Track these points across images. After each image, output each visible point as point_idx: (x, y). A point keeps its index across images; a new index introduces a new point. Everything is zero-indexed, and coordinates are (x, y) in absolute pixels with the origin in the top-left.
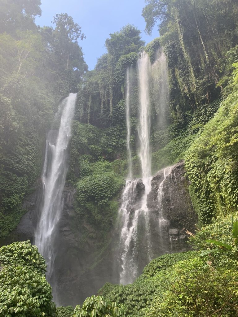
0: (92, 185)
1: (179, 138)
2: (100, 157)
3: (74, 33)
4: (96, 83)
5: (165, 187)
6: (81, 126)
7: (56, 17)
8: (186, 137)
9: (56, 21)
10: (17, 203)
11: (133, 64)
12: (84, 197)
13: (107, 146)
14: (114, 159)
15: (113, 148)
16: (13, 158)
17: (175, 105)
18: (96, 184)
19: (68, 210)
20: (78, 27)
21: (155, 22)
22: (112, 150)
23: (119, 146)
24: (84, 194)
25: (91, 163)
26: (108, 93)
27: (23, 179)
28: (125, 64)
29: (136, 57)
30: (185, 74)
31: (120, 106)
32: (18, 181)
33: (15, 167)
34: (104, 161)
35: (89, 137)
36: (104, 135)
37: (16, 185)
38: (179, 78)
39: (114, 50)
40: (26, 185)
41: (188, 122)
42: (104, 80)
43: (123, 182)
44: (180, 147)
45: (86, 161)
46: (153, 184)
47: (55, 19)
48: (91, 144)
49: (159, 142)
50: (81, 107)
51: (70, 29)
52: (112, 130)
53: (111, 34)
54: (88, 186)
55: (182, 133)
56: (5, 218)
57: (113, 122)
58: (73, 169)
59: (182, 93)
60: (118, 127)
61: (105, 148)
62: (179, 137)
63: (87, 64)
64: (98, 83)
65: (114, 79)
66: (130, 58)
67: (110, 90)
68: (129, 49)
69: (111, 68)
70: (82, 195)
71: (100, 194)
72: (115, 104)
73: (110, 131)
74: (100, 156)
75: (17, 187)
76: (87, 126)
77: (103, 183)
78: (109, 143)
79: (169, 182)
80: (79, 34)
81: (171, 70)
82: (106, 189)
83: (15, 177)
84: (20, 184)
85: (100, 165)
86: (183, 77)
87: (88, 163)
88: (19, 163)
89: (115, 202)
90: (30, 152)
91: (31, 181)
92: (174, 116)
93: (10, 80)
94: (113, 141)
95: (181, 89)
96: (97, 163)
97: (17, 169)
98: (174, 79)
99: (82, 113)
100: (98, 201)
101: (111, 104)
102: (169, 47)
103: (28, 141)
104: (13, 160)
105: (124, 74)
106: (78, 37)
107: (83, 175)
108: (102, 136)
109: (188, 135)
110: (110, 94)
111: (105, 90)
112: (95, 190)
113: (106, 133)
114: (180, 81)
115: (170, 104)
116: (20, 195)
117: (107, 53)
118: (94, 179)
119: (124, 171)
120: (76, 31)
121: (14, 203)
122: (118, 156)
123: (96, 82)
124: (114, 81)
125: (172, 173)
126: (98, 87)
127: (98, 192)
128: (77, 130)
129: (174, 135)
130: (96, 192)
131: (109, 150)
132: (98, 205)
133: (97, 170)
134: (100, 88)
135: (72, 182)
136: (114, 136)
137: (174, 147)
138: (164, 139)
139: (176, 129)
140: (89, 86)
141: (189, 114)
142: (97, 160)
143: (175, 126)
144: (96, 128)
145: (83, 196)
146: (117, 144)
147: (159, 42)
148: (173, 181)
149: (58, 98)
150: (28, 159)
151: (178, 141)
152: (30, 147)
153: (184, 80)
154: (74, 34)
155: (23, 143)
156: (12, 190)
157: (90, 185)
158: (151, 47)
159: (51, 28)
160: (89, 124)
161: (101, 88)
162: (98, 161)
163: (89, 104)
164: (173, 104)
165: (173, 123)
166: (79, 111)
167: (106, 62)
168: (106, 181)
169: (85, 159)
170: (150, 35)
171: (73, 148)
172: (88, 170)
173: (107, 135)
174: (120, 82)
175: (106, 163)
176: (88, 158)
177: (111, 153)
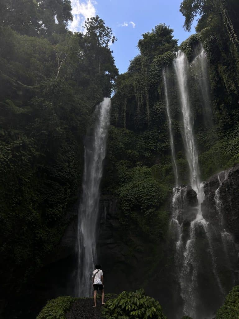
0: (136, 193)
1: (226, 140)
2: (138, 163)
3: (104, 37)
4: (131, 86)
5: (223, 194)
6: (116, 131)
7: (87, 22)
8: (234, 138)
9: (87, 25)
10: (60, 214)
11: (169, 63)
12: (129, 206)
13: (145, 151)
14: (153, 164)
15: (151, 153)
16: (55, 165)
17: (219, 104)
18: (141, 191)
19: (111, 221)
20: (109, 30)
21: (194, 17)
22: (151, 154)
23: (158, 150)
24: (128, 203)
25: (129, 169)
26: (144, 96)
27: (65, 187)
28: (160, 64)
29: (171, 56)
30: (230, 70)
31: (157, 108)
32: (60, 190)
33: (57, 176)
34: (142, 166)
35: (126, 141)
36: (140, 140)
37: (59, 195)
38: (224, 75)
39: (147, 51)
40: (69, 194)
41: (235, 121)
42: (139, 82)
43: (170, 189)
44: (229, 149)
45: (124, 167)
46: (206, 192)
47: (87, 24)
48: (127, 149)
49: (203, 144)
50: (116, 112)
51: (101, 33)
52: (150, 133)
53: (143, 35)
54: (132, 194)
55: (229, 134)
56: (50, 230)
57: (150, 125)
58: (112, 175)
59: (228, 91)
60: (156, 130)
61: (143, 153)
62: (226, 138)
63: (118, 68)
64: (133, 85)
65: (150, 81)
66: (165, 58)
67: (146, 92)
68: (163, 49)
69: (146, 69)
70: (126, 204)
71: (147, 203)
72: (151, 106)
73: (147, 135)
74: (138, 161)
75: (60, 196)
76: (123, 131)
77: (149, 191)
78: (147, 147)
79: (227, 189)
80: (110, 37)
81: (213, 66)
82: (152, 198)
83: (58, 186)
84: (62, 193)
85: (139, 171)
86: (228, 73)
87: (127, 169)
88: (61, 171)
89: (164, 212)
90: (71, 160)
91: (73, 190)
92: (219, 116)
93: (51, 84)
94: (151, 145)
95: (226, 87)
96: (135, 168)
97: (59, 178)
98: (217, 76)
99: (117, 117)
100: (144, 211)
101: (148, 107)
102: (210, 42)
103: (68, 147)
104: (55, 168)
105: (159, 75)
106: (108, 41)
107: (123, 182)
108: (138, 141)
109: (236, 136)
110: (147, 96)
111: (140, 92)
112: (140, 199)
113: (143, 138)
114: (225, 77)
115: (213, 103)
116: (63, 205)
117: (140, 54)
118: (136, 187)
119: (166, 176)
120: (107, 34)
121: (57, 214)
122: (156, 161)
123: (131, 84)
124: (149, 83)
125: (229, 178)
126: (132, 90)
127: (144, 201)
128: (113, 135)
129: (220, 136)
130: (142, 201)
131: (148, 155)
132: (145, 215)
133: (136, 176)
134: (135, 90)
135: (112, 190)
136: (151, 140)
137: (222, 149)
138: (208, 141)
139: (221, 130)
140: (123, 89)
141: (237, 113)
142: (135, 165)
143: (221, 126)
144: (132, 132)
145: (127, 206)
146: (155, 148)
147: (196, 38)
148: (232, 188)
149: (92, 103)
150: (69, 167)
151: (225, 143)
152: (70, 154)
153: (229, 76)
154: (104, 39)
155: (64, 150)
156: (55, 200)
157: (134, 193)
158: (188, 44)
159: (82, 33)
160: (125, 129)
161: (137, 91)
162: (135, 167)
163: (125, 108)
164: (217, 102)
165: (217, 124)
166: (114, 116)
167: (140, 64)
168: (151, 189)
169: (123, 165)
170: (188, 31)
171: (110, 154)
172: (127, 176)
173: (143, 139)
174: (157, 83)
175: (145, 169)
176: (126, 164)
177: (149, 158)
